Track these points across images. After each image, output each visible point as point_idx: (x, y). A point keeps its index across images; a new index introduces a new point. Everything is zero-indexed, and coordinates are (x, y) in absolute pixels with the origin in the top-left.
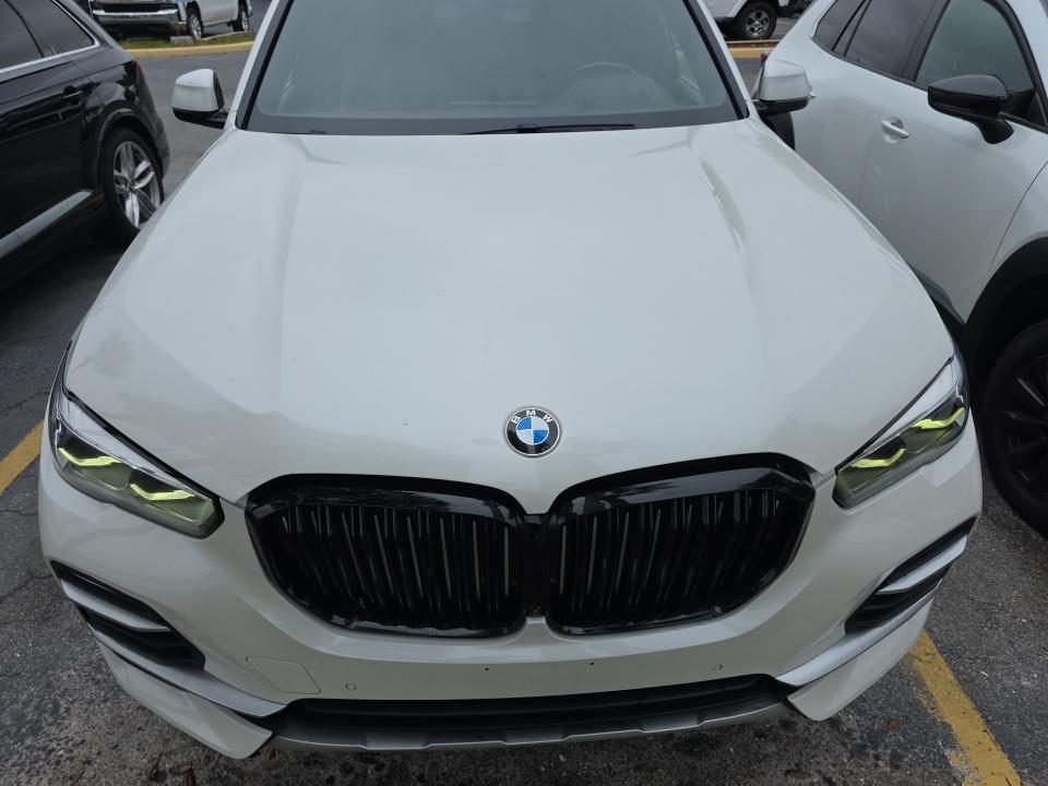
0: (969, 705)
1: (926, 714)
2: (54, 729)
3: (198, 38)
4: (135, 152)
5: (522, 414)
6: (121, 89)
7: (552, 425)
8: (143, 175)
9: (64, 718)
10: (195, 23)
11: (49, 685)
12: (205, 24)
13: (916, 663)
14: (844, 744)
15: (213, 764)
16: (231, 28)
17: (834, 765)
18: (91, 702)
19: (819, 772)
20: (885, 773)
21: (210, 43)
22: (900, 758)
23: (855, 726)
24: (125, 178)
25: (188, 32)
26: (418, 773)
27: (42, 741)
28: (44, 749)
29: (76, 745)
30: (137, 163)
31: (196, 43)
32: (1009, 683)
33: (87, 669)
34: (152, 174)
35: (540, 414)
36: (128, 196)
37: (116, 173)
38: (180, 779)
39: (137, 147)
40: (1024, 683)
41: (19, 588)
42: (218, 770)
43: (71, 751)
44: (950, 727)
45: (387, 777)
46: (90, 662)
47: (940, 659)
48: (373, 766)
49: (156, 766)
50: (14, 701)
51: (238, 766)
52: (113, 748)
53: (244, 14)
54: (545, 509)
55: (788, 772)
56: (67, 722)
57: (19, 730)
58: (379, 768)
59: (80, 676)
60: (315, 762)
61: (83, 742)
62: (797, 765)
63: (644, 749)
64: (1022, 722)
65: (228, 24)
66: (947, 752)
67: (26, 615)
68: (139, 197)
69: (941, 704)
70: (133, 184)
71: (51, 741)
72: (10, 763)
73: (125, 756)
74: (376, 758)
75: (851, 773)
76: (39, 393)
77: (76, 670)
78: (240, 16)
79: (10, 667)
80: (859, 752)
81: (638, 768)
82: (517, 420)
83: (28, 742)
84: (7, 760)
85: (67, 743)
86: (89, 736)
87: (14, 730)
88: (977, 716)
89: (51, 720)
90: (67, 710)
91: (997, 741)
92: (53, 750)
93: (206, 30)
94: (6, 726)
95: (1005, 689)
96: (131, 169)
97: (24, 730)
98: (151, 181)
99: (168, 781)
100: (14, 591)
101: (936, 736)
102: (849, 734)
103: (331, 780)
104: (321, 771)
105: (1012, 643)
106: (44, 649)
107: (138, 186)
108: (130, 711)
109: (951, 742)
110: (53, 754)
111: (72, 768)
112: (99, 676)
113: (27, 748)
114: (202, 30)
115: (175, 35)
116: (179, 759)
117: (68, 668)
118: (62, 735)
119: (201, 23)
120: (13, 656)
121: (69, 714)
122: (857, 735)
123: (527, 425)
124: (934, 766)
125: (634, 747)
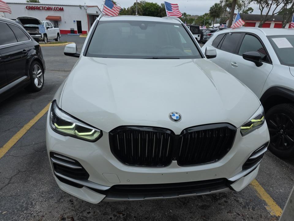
0: (269, 196)
1: (259, 199)
2: (32, 209)
3: (46, 42)
4: (38, 67)
5: (173, 113)
6: (35, 51)
7: (179, 115)
8: (39, 73)
9: (34, 206)
10: (46, 38)
11: (29, 198)
12: (48, 39)
13: (255, 187)
14: (241, 206)
15: (78, 216)
16: (55, 40)
17: (239, 210)
18: (41, 202)
19: (235, 212)
20: (251, 212)
21: (49, 44)
22: (255, 208)
23: (242, 201)
24: (35, 74)
25: (44, 41)
26: (134, 216)
27: (29, 212)
28: (30, 214)
29: (39, 212)
30: (38, 70)
31: (46, 43)
32: (277, 191)
33: (39, 193)
34: (41, 73)
35: (177, 113)
36: (35, 78)
37: (33, 72)
38: (70, 219)
39: (39, 66)
40: (281, 191)
41: (17, 174)
42: (80, 217)
43: (38, 214)
44: (265, 201)
45: (126, 217)
46: (40, 192)
47: (260, 186)
48: (122, 215)
49: (63, 216)
50: (19, 202)
51: (85, 216)
52: (50, 213)
53: (58, 37)
54: (179, 134)
55: (228, 212)
56: (35, 207)
57: (22, 209)
58: (124, 215)
59: (37, 195)
60: (106, 214)
61: (41, 211)
62: (230, 211)
63: (191, 208)
64: (282, 199)
65: (54, 39)
66: (265, 207)
67: (19, 181)
68: (38, 79)
69: (262, 196)
70: (37, 75)
71: (32, 211)
72: (20, 217)
73: (53, 214)
74: (122, 212)
75: (243, 212)
76: (14, 127)
77: (36, 194)
78: (57, 37)
79: (17, 194)
80: (244, 207)
81: (191, 213)
82: (172, 114)
83: (25, 212)
84: (19, 217)
85: (36, 212)
86: (42, 210)
87: (21, 209)
88: (271, 198)
89: (31, 206)
90: (35, 204)
91: (277, 204)
92: (32, 214)
93: (48, 41)
94: (18, 208)
95: (277, 192)
96: (37, 71)
97: (23, 209)
98: (41, 75)
99: (67, 220)
100: (15, 175)
101: (262, 203)
102: (241, 203)
103: (111, 218)
104: (108, 216)
105: (276, 182)
106: (26, 189)
107: (38, 76)
108: (53, 203)
109: (266, 204)
110: (33, 215)
111: (39, 218)
112: (43, 195)
113: (25, 213)
114: (47, 41)
115: (40, 41)
116: (69, 214)
117: (34, 194)
118: (35, 210)
119: (47, 39)
120: (17, 191)
121: (36, 205)
122: (243, 203)
123: (174, 115)
124: (263, 210)
125: (189, 208)
